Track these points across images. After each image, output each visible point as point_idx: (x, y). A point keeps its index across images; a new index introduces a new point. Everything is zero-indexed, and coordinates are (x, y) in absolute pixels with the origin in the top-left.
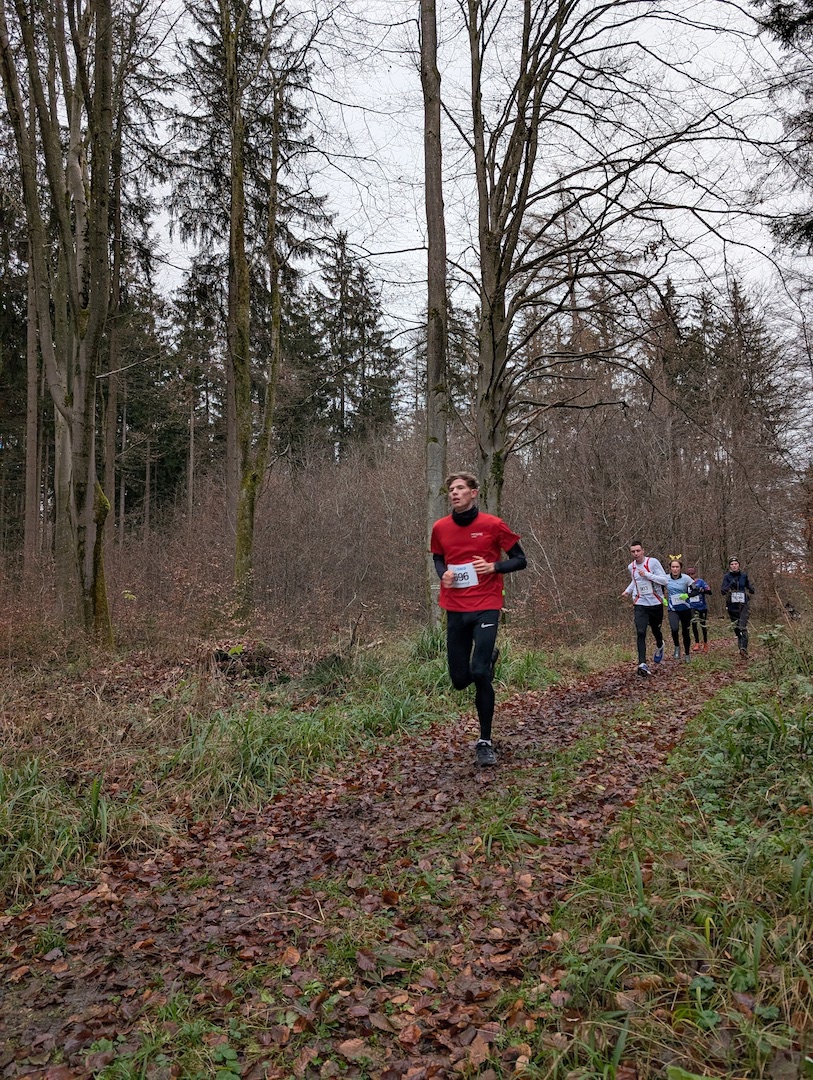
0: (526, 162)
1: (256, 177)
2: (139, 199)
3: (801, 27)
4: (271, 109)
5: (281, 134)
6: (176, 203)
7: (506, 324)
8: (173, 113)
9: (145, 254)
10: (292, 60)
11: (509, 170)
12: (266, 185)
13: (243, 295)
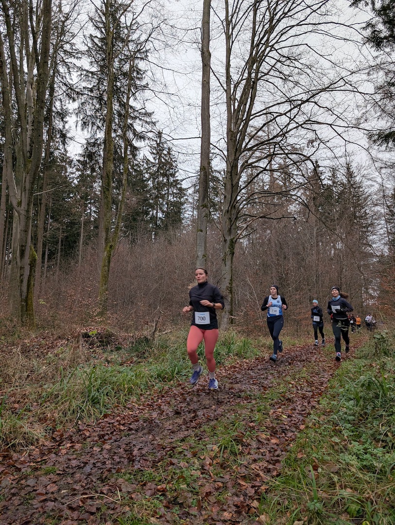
0: (251, 98)
1: (119, 101)
2: (62, 109)
3: (385, 41)
4: (128, 70)
5: (133, 82)
6: (80, 112)
7: (238, 176)
8: (81, 69)
9: (64, 136)
10: (139, 46)
11: (242, 102)
12: (124, 105)
13: (110, 157)
